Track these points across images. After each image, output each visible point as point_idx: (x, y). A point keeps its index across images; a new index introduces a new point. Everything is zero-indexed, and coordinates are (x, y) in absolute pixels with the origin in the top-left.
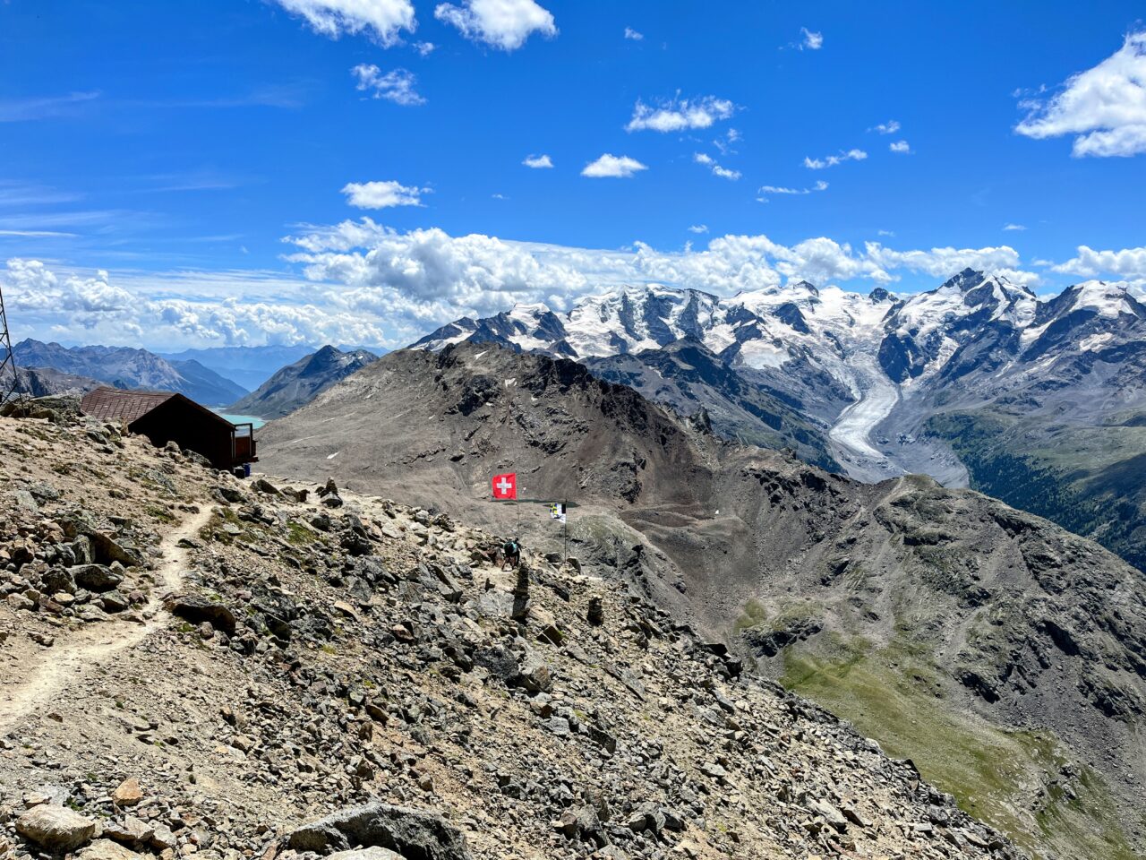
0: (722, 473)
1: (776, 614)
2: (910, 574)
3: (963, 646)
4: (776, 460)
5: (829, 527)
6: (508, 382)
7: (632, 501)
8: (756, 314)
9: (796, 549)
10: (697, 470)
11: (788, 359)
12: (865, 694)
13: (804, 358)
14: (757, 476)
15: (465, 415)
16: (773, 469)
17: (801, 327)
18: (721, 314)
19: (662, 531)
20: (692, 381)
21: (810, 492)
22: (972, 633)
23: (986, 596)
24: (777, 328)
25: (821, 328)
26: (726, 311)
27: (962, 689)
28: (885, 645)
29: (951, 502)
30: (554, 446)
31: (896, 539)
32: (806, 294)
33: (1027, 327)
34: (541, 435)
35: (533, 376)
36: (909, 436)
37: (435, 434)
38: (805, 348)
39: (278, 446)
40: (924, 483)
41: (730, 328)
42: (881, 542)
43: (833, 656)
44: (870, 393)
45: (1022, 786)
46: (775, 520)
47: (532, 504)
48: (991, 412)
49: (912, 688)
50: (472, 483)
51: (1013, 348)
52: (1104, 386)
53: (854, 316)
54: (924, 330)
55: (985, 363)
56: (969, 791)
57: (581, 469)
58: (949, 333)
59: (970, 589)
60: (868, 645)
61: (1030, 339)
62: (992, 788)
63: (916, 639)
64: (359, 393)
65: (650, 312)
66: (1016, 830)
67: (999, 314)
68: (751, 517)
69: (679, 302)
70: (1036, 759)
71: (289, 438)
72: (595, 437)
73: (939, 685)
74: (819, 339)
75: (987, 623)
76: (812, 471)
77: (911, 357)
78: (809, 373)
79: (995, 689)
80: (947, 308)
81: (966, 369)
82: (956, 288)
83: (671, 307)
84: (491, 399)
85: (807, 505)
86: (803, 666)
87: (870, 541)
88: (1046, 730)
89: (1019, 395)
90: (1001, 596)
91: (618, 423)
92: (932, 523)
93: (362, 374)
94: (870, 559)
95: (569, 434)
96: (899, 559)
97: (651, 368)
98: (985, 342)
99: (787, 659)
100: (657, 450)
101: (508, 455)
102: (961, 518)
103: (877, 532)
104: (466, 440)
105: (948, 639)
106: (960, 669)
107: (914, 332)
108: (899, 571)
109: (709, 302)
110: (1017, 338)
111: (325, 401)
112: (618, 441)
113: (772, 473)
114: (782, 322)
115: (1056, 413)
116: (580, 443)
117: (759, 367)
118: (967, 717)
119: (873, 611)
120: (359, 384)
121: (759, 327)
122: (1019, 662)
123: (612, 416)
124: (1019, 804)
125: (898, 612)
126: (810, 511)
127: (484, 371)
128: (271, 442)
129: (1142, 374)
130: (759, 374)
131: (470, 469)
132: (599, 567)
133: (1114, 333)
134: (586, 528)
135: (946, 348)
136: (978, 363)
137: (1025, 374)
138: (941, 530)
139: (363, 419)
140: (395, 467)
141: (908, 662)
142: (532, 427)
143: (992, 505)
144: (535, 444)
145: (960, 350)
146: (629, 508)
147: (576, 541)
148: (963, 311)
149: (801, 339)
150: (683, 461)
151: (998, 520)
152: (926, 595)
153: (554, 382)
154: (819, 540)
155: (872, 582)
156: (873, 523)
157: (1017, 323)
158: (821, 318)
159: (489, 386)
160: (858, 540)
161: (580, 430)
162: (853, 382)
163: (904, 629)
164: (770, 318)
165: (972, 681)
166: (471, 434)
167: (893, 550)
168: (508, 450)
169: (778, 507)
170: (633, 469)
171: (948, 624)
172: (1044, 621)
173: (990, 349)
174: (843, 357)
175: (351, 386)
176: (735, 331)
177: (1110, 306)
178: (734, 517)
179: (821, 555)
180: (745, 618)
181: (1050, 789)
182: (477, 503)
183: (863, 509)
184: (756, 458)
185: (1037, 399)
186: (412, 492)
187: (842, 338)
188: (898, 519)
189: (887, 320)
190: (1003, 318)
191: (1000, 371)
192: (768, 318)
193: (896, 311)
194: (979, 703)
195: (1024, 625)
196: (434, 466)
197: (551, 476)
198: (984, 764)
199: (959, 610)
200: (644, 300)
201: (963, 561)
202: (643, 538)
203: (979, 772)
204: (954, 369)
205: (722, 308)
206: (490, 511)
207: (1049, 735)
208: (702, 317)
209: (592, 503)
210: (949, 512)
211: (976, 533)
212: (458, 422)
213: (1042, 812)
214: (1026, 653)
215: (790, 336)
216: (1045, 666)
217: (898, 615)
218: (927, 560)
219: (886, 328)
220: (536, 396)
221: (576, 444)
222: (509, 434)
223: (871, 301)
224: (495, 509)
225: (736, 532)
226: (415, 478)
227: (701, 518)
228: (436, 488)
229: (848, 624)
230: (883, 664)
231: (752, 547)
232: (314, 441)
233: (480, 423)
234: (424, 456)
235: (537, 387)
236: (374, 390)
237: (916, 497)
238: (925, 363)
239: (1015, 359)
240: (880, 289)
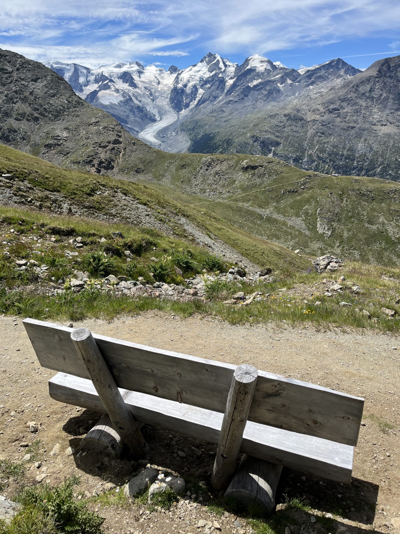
8: (109, 77)
11: (122, 99)
13: (131, 99)
17: (133, 85)
18: (92, 78)
24: (120, 85)
25: (142, 86)
26: (94, 76)
32: (136, 68)
33: (229, 79)
36: (173, 133)
41: (96, 85)
44: (164, 117)
51: (223, 89)
52: (252, 102)
53: (160, 80)
54: (190, 85)
55: (212, 98)
58: (202, 86)
61: (229, 84)
69: (68, 71)
74: (141, 91)
77: (184, 99)
78: (133, 106)
80: (200, 73)
81: (204, 102)
82: (204, 63)
89: (218, 108)
98: (213, 88)
107: (185, 86)
109: (85, 71)
110: (225, 85)
114: (123, 82)
115: (230, 114)
117: (106, 103)
121: (109, 84)
129: (266, 94)
130: (106, 107)
133: (262, 79)
135: (200, 94)
145: (204, 94)
148: (208, 75)
149: (132, 90)
157: (226, 78)
158: (143, 80)
162: (157, 112)
164: (117, 80)
174: (153, 100)
176: (99, 86)
177: (261, 66)
185: (224, 109)
187: (153, 91)
189: (175, 81)
190: (221, 76)
191: (216, 101)
192: (116, 80)
193: (179, 77)
205: (92, 75)
208: (82, 80)
215: (126, 89)
219: (174, 85)
223: (169, 72)
238: (190, 102)
239: (224, 95)
240: (174, 66)
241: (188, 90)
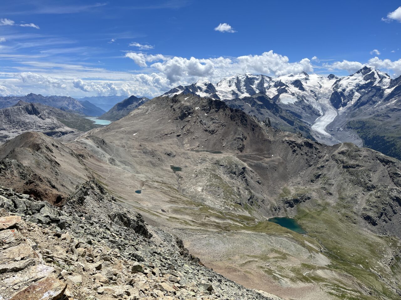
0: (274, 142)
1: (294, 192)
2: (345, 179)
3: (364, 205)
4: (295, 137)
5: (314, 161)
6: (197, 108)
7: (241, 151)
8: (285, 84)
9: (302, 169)
10: (266, 140)
11: (297, 100)
12: (327, 222)
13: (303, 100)
14: (288, 143)
15: (181, 120)
16: (293, 140)
17: (302, 89)
18: (272, 84)
19: (252, 162)
20: (262, 108)
21: (307, 149)
22: (368, 201)
23: (373, 187)
24: (293, 89)
25: (309, 89)
26: (274, 83)
27: (364, 221)
28: (335, 204)
29: (361, 153)
30: (213, 131)
31: (340, 166)
32: (304, 76)
33: (387, 88)
34: (208, 127)
35: (206, 106)
36: (341, 128)
37: (171, 127)
38: (303, 96)
39: (116, 130)
40: (351, 146)
41: (276, 89)
42: (334, 167)
43: (315, 208)
44: (327, 113)
45: (385, 256)
46: (294, 159)
47: (205, 152)
48: (372, 120)
49: (345, 220)
50: (184, 144)
51: (381, 96)
53: (322, 85)
55: (371, 102)
56: (366, 258)
57: (223, 140)
58: (357, 91)
59: (368, 185)
60: (328, 204)
61: (388, 93)
62: (374, 257)
63: (346, 203)
64: (144, 112)
65: (247, 83)
66: (383, 272)
67: (376, 84)
68: (285, 158)
69: (257, 79)
70: (390, 247)
71: (120, 128)
72: (228, 128)
73: (355, 219)
74: (308, 93)
75: (374, 197)
76: (308, 141)
77: (342, 99)
78: (304, 106)
79: (376, 221)
80: (357, 81)
81: (363, 104)
82: (361, 74)
83: (254, 81)
84: (191, 114)
85: (306, 153)
86: (304, 211)
87: (330, 167)
88: (395, 236)
89: (383, 114)
90: (379, 187)
91: (237, 123)
92: (353, 161)
93: (145, 105)
94: (329, 173)
95: (219, 127)
96: (341, 173)
97: (247, 103)
98: (371, 94)
99: (298, 208)
100: (251, 133)
101: (196, 135)
102: (365, 159)
103: (332, 163)
104: (182, 129)
105: (359, 203)
106: (363, 214)
107: (344, 90)
108: (340, 178)
109: (268, 79)
110: (383, 92)
111: (132, 115)
112: (236, 129)
113: (293, 142)
114: (295, 87)
115: (396, 120)
116: (222, 130)
117: (286, 103)
118: (365, 231)
119: (330, 192)
120: (144, 109)
121: (286, 89)
122: (385, 212)
123: (234, 121)
124: (384, 263)
125: (339, 192)
126: (307, 155)
127: (188, 104)
128: (113, 129)
130: (286, 106)
131: (183, 140)
132: (230, 175)
134: (225, 161)
135: (356, 96)
136: (368, 101)
137: (385, 106)
138: (357, 163)
139: (146, 121)
140: (157, 138)
141: (343, 211)
142: (205, 124)
143: (377, 154)
144: (206, 131)
145: (361, 97)
146: (240, 154)
147: (221, 165)
148: (363, 82)
149: (302, 93)
150: (260, 137)
151: (379, 159)
152: (351, 187)
153: (213, 108)
154: (310, 166)
155: (330, 181)
156: (331, 160)
157: (383, 87)
158: (309, 85)
159: (190, 110)
160: (325, 166)
161: (223, 126)
162: (320, 109)
163: (342, 199)
164: (291, 85)
165: (368, 218)
166: (184, 127)
167: (338, 170)
168: (197, 133)
169: (295, 154)
170: (242, 140)
171: (359, 197)
172: (395, 197)
173: (373, 96)
174: (317, 100)
175: (141, 110)
176: (277, 90)
178: (279, 157)
179: (311, 171)
180: (282, 194)
181: (396, 258)
182: (186, 152)
183: (327, 155)
184: (288, 136)
185: (390, 115)
186: (163, 147)
187: (317, 93)
188: (340, 158)
189: (334, 86)
190: (378, 85)
191: (376, 105)
192: (290, 85)
193: (338, 83)
194: (370, 226)
195: (388, 198)
196: (170, 138)
197: (212, 143)
198: (372, 248)
199: (363, 192)
200: (245, 79)
201: (365, 175)
202: (246, 165)
203: (369, 251)
204: (359, 104)
205: (273, 82)
206: (190, 155)
207: (396, 238)
208: (266, 85)
209: (227, 152)
210: (360, 156)
211: (370, 164)
212: (179, 122)
213: (393, 266)
214: (388, 208)
215: (298, 92)
216: (395, 213)
217: (340, 194)
218: (351, 174)
219: (333, 89)
220: (207, 113)
221: (221, 131)
222: (197, 127)
223: (328, 79)
224: (192, 153)
225: (280, 163)
226: (164, 142)
227: (267, 158)
228: (172, 146)
229: (321, 197)
230: (334, 211)
231: (286, 168)
232: (128, 129)
233: (186, 123)
234: (167, 135)
235: (207, 110)
236: (149, 111)
237: (348, 151)
238: (348, 102)
239: (382, 100)
240: (332, 74)
241: (346, 94)
